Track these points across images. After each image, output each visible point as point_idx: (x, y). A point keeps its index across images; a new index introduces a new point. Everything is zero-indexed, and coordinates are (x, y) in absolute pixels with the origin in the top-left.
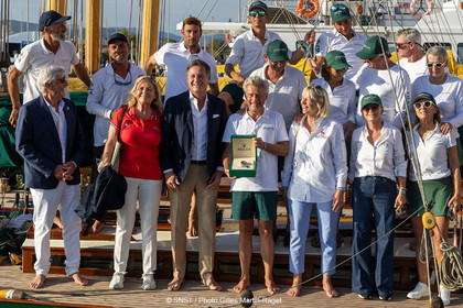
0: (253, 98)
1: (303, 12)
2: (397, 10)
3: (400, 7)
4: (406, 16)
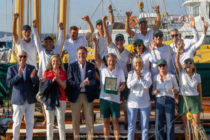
0: (111, 62)
1: (131, 24)
2: (172, 22)
3: (174, 20)
4: (177, 24)
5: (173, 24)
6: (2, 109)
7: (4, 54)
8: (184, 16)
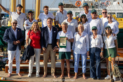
0: (64, 28)
1: (77, 5)
2: (101, 4)
3: (102, 3)
4: (103, 6)
5: (101, 6)
6: (3, 53)
7: (4, 21)
8: (108, 1)
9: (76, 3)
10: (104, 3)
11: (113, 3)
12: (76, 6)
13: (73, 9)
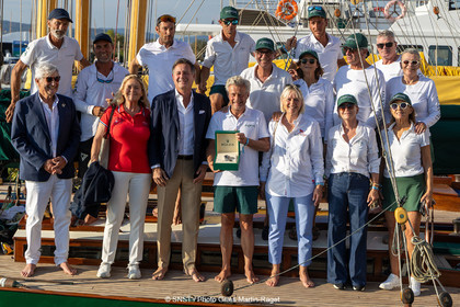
0: (236, 98)
1: (282, 15)
2: (372, 14)
3: (375, 10)
4: (380, 20)
5: (373, 20)
6: (6, 188)
8: (396, 3)
9: (280, 9)
10: (381, 9)
11: (417, 9)
12: (279, 18)
13: (266, 28)
